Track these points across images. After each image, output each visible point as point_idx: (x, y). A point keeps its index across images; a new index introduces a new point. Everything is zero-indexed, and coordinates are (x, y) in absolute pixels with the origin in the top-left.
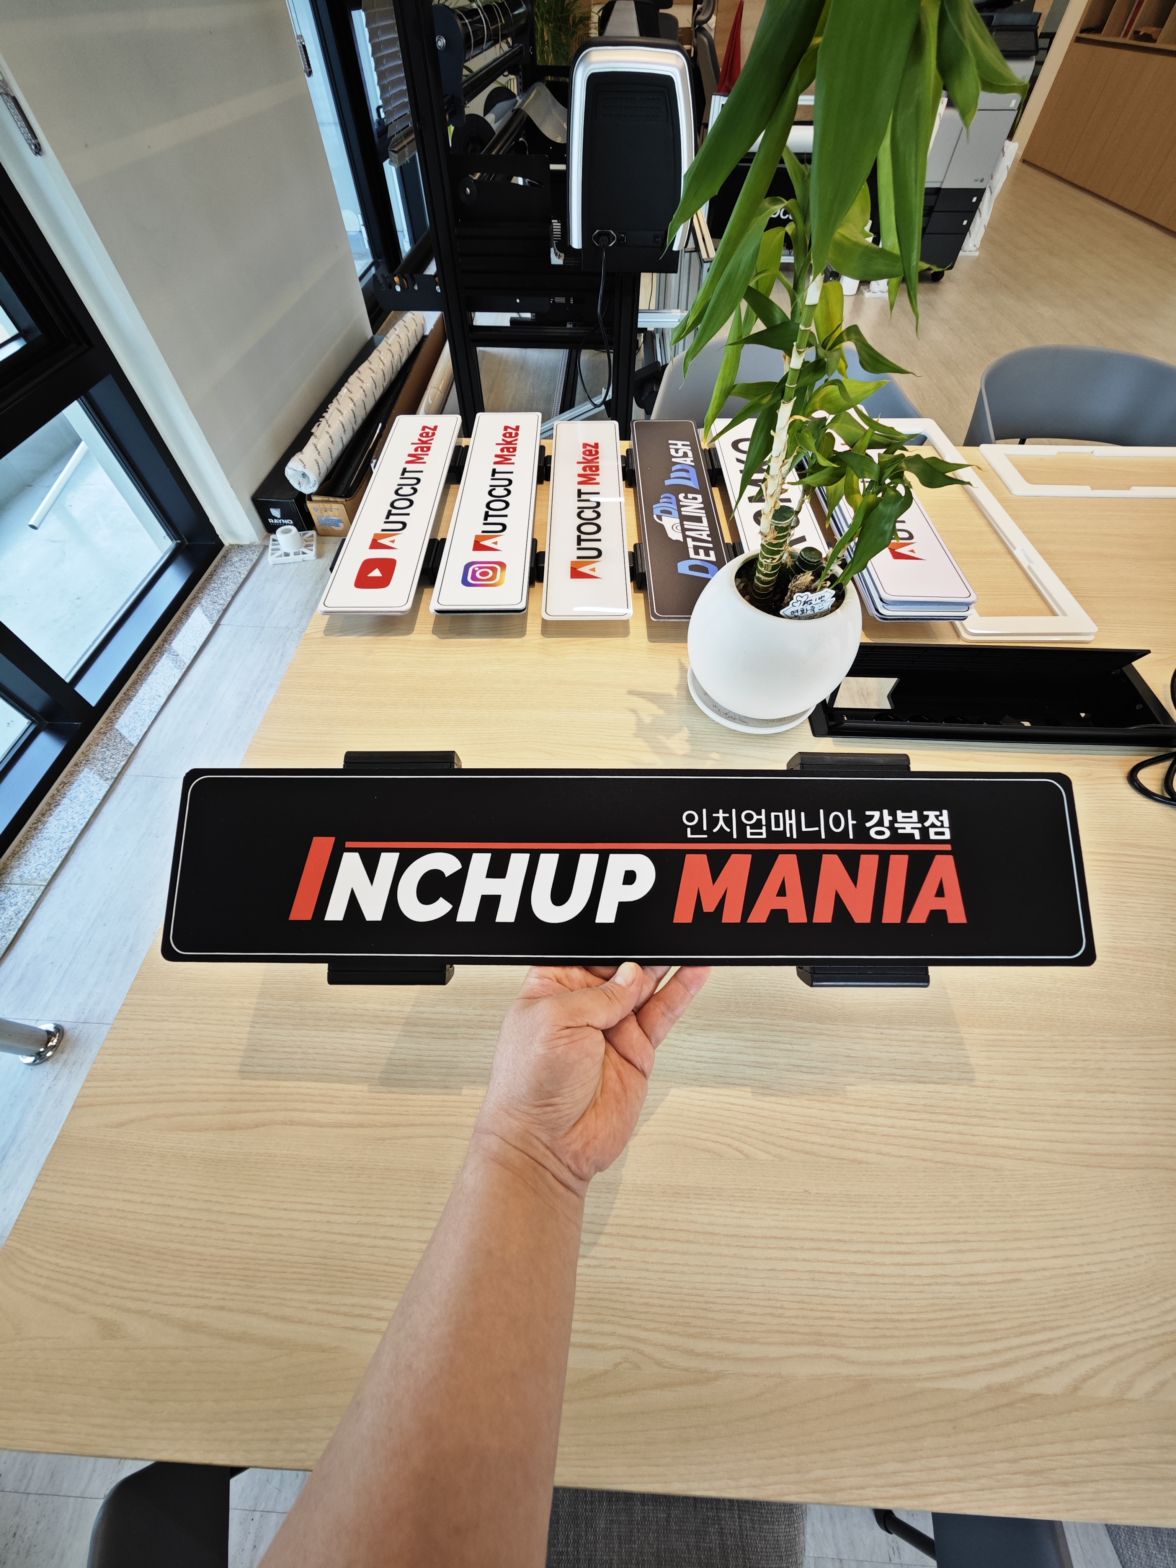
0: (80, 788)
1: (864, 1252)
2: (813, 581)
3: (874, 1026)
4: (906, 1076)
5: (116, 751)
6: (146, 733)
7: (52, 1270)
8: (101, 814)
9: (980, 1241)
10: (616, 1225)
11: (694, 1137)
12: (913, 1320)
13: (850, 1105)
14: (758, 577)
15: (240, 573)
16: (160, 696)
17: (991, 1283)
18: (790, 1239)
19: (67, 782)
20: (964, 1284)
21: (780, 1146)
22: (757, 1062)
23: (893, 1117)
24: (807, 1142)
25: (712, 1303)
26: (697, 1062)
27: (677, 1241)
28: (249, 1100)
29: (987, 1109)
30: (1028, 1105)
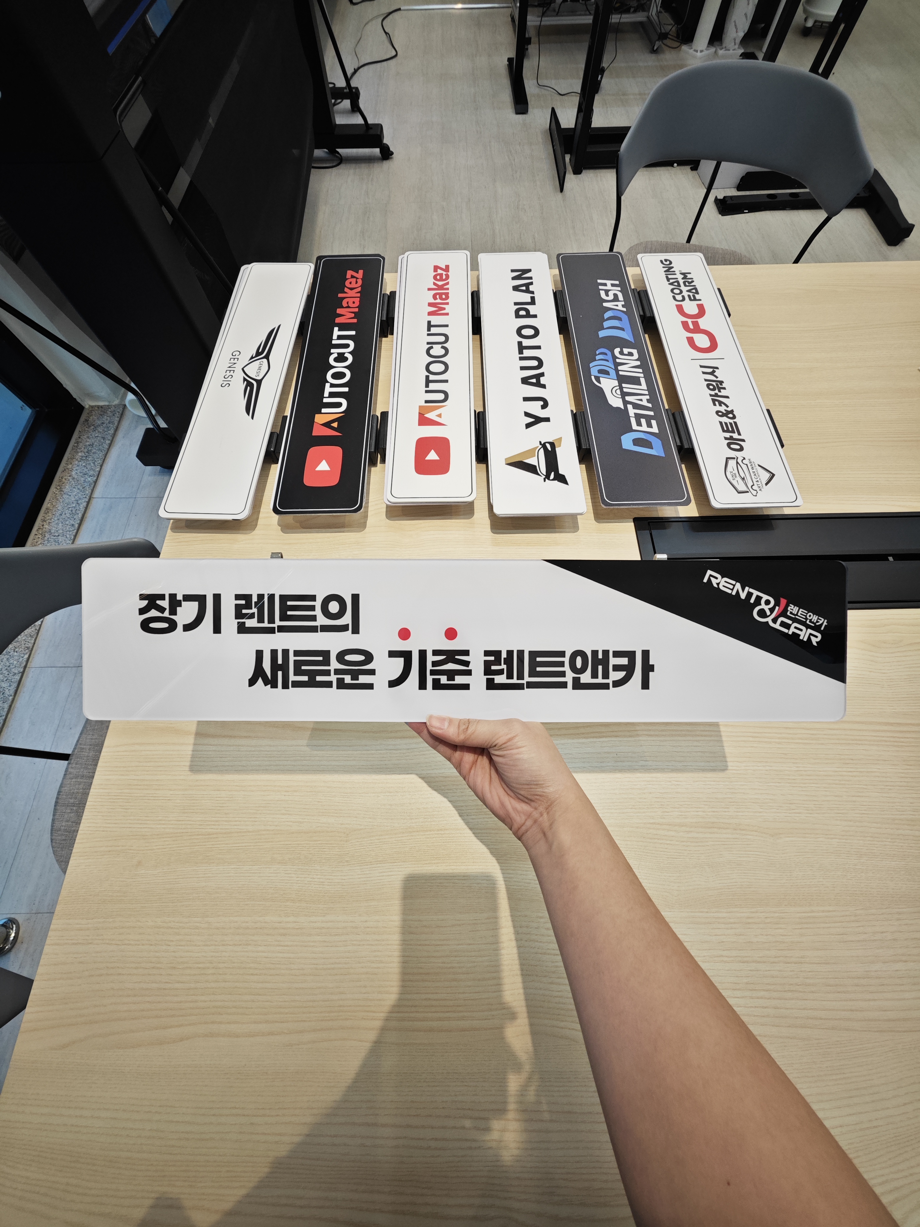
3: (707, 910)
7: (24, 1183)
11: (553, 1026)
25: (573, 1173)
28: (173, 1016)
29: (799, 984)
30: (833, 978)
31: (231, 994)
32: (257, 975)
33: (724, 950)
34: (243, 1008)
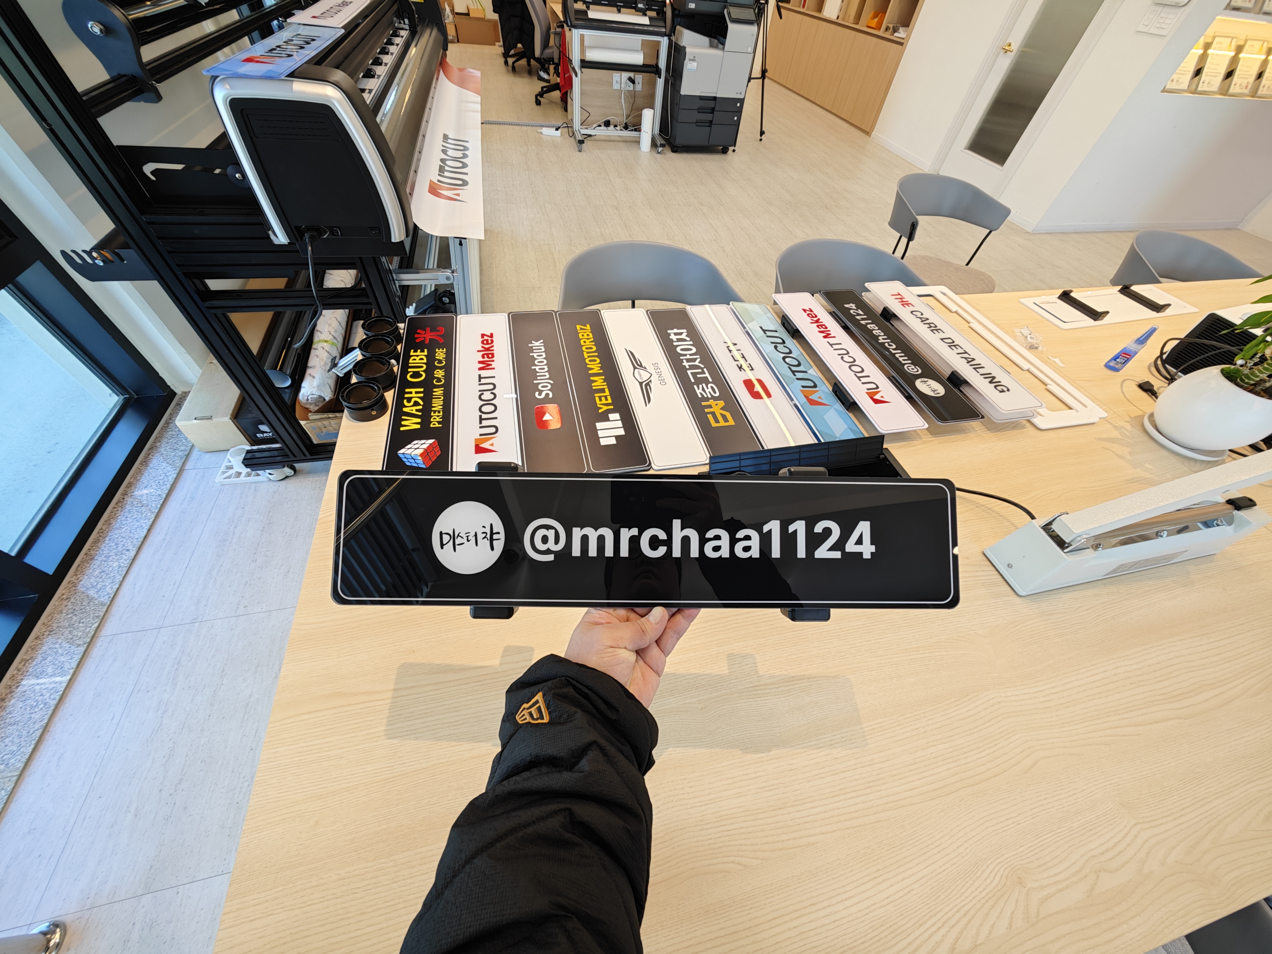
1: (827, 907)
4: (826, 773)
5: (85, 615)
17: (898, 899)
18: (783, 916)
19: (28, 659)
20: (885, 906)
21: (763, 851)
22: (736, 794)
24: (778, 841)
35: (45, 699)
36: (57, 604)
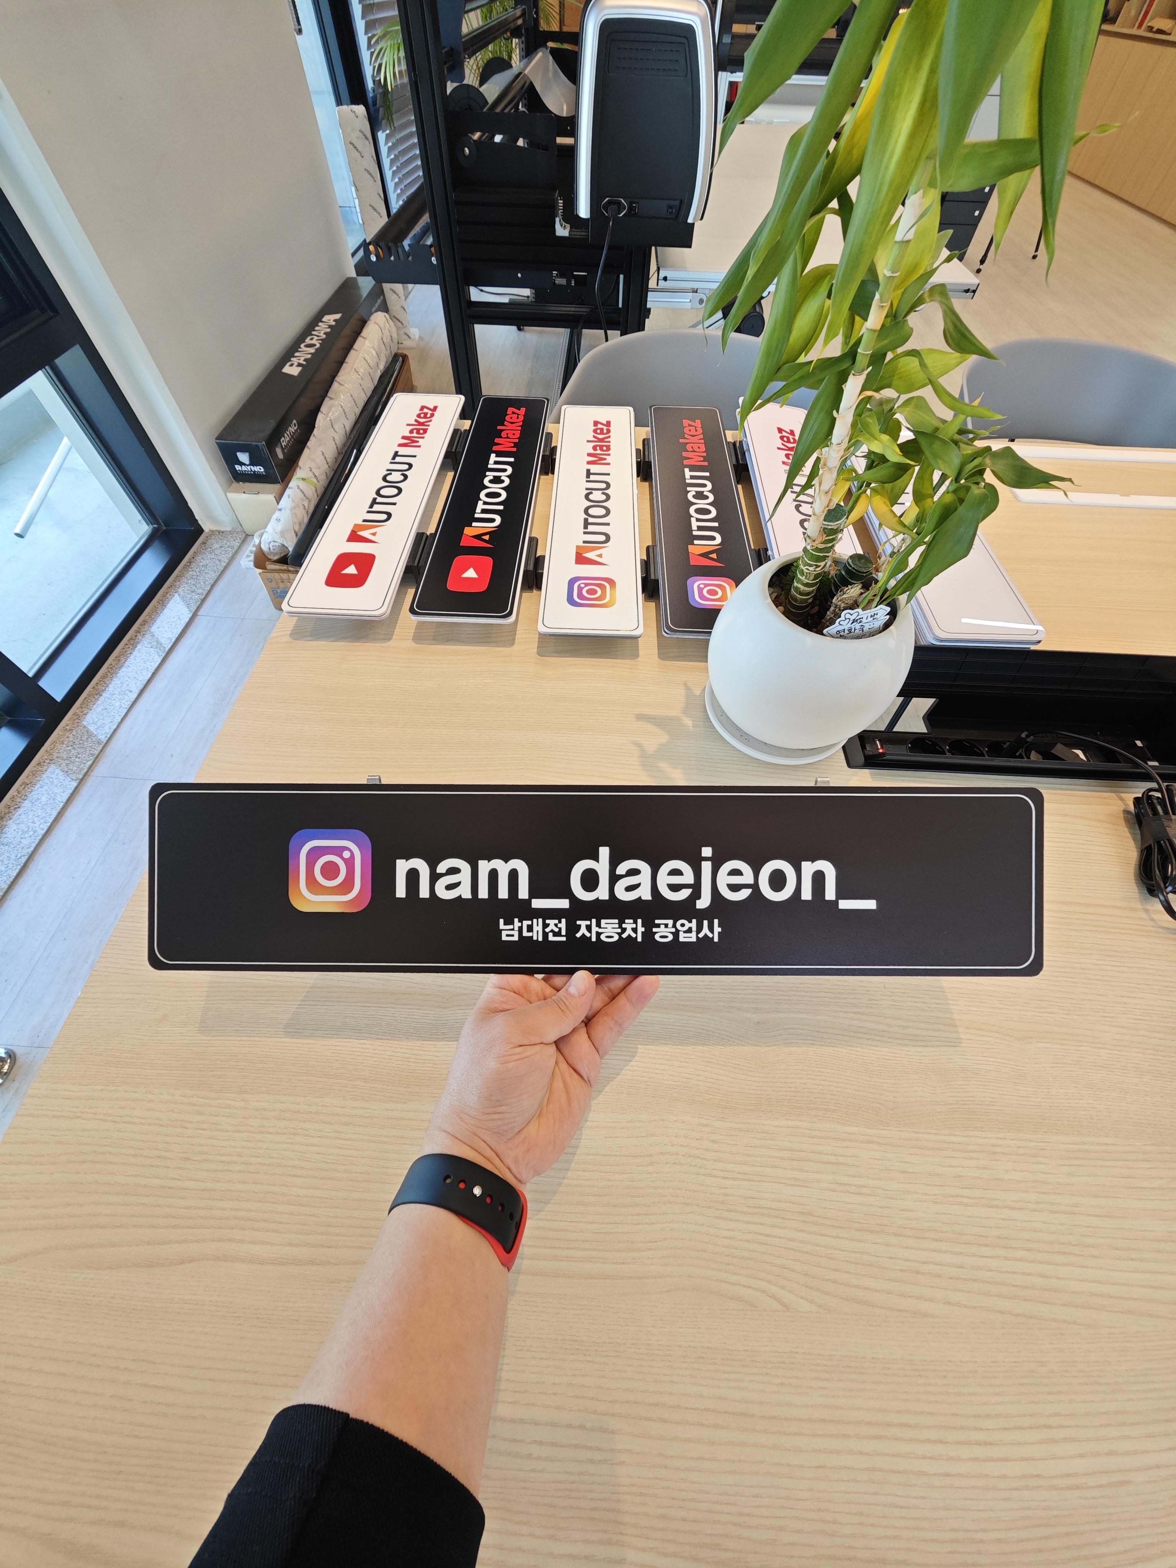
0: (43, 790)
1: (935, 1441)
2: (862, 594)
3: (933, 1131)
4: (975, 1198)
5: (82, 750)
6: (115, 730)
8: (64, 818)
9: (1077, 1426)
10: (627, 1402)
11: (721, 1281)
12: (999, 1541)
13: (910, 1237)
14: (797, 587)
15: (220, 561)
16: (131, 691)
17: (1095, 1487)
18: (841, 1422)
19: (28, 782)
20: (1062, 1489)
21: (826, 1293)
22: (796, 1179)
23: (961, 1253)
24: (856, 1286)
25: (748, 1515)
26: (724, 1178)
27: (703, 1425)
28: (175, 1227)
29: (1074, 1243)
30: (1121, 1238)
31: (261, 1202)
32: (302, 1177)
33: (962, 1188)
34: (275, 1222)
35: (35, 827)
36: (61, 734)
